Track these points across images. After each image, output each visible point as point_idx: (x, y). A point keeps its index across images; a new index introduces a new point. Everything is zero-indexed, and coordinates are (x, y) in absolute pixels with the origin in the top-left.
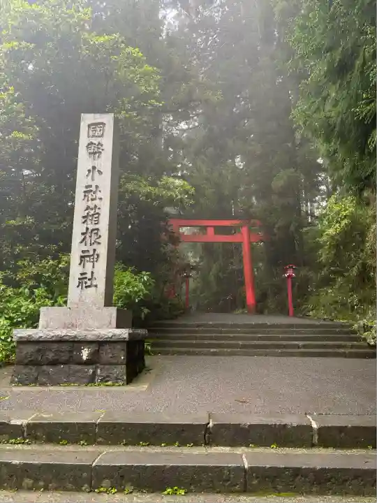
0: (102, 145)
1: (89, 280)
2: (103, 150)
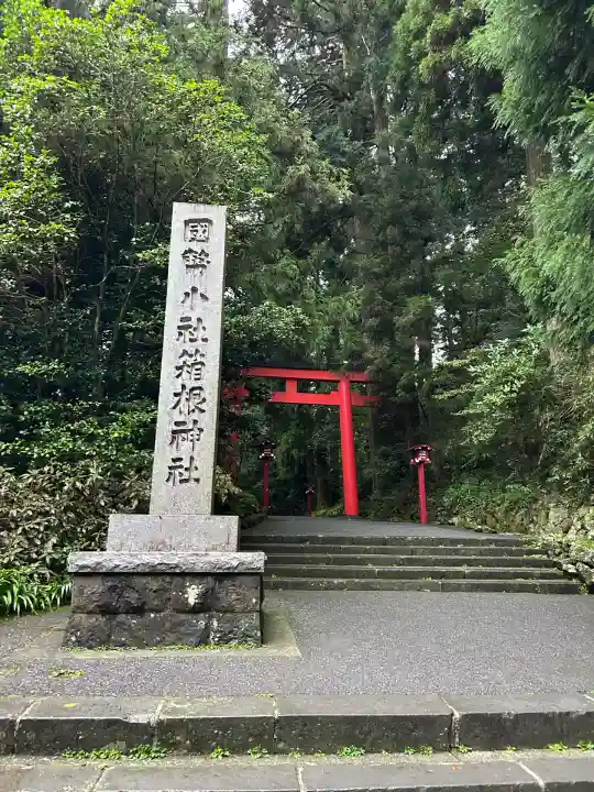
0: (207, 255)
1: (186, 469)
2: (208, 262)
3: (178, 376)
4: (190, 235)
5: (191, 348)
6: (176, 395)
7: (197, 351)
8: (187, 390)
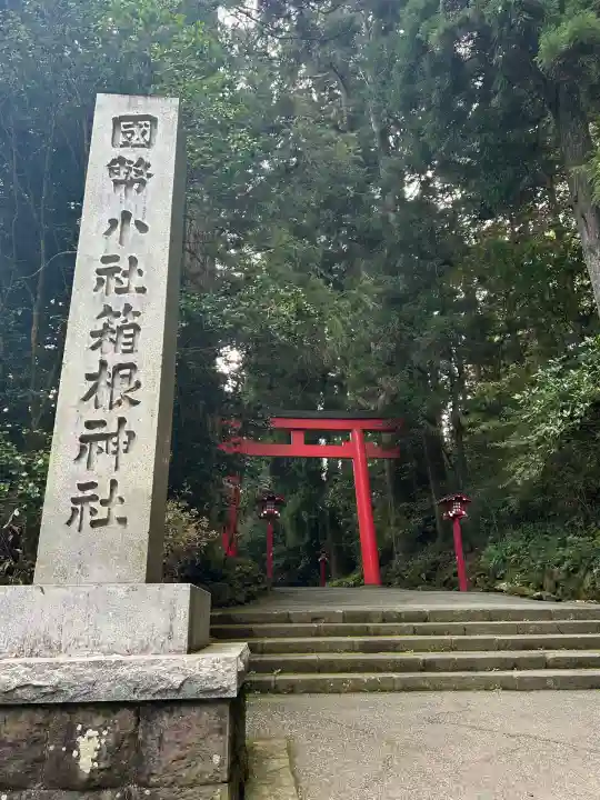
0: (148, 166)
1: (104, 503)
2: (149, 176)
3: (93, 348)
4: (121, 139)
5: (117, 303)
6: (89, 377)
7: (128, 308)
8: (110, 370)
